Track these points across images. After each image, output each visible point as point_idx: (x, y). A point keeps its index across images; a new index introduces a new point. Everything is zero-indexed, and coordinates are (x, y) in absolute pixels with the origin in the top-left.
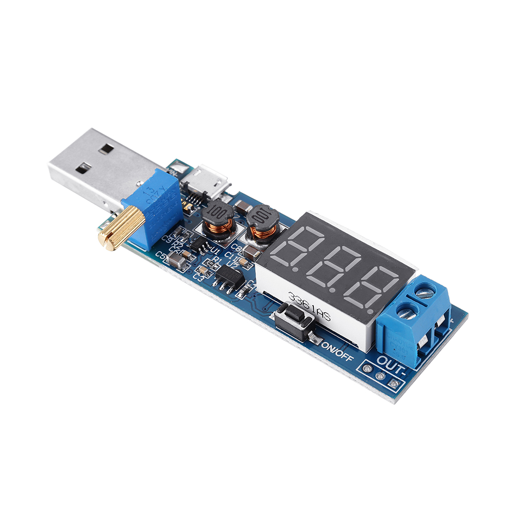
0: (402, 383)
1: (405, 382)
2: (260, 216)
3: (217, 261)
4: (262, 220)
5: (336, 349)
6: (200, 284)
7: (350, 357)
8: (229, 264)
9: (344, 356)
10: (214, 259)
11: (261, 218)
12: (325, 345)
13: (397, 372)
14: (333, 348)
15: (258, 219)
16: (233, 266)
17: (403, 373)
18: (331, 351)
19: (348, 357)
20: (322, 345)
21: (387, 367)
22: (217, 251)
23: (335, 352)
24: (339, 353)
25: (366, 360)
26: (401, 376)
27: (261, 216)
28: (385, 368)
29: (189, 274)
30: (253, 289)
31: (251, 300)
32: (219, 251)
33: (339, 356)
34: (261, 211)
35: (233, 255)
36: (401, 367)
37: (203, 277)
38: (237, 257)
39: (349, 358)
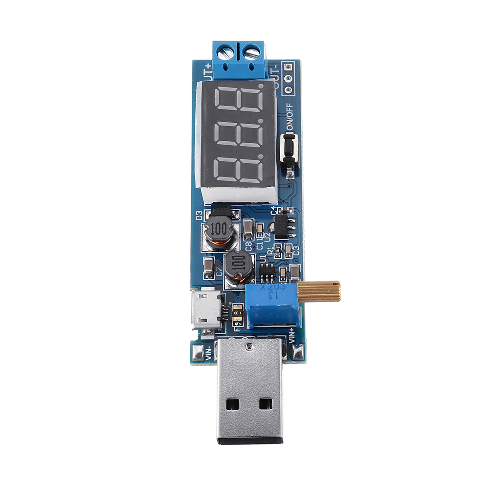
0: (283, 63)
1: (282, 62)
2: (220, 230)
3: (272, 250)
4: (223, 226)
5: (288, 119)
6: (301, 246)
7: (287, 106)
8: (268, 240)
9: (290, 110)
10: (271, 254)
11: (221, 228)
12: (290, 128)
13: (278, 71)
14: (288, 122)
15: (224, 229)
16: (267, 236)
17: (276, 67)
18: (291, 121)
19: (288, 108)
20: (291, 130)
21: (278, 80)
22: (262, 258)
23: (291, 118)
24: (290, 115)
25: (282, 95)
26: (279, 67)
27: (220, 228)
28: (280, 80)
29: (299, 260)
30: (278, 208)
31: (289, 201)
32: (261, 257)
33: (292, 114)
34: (214, 232)
35: (258, 244)
36: (271, 71)
37: (293, 248)
38: (257, 240)
39: (289, 106)
